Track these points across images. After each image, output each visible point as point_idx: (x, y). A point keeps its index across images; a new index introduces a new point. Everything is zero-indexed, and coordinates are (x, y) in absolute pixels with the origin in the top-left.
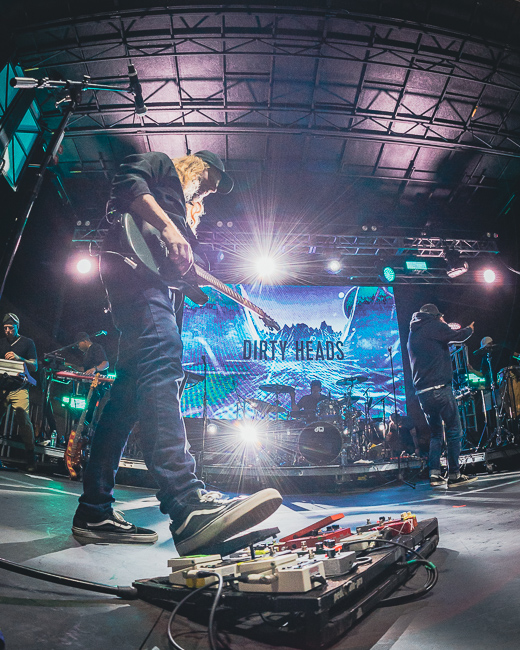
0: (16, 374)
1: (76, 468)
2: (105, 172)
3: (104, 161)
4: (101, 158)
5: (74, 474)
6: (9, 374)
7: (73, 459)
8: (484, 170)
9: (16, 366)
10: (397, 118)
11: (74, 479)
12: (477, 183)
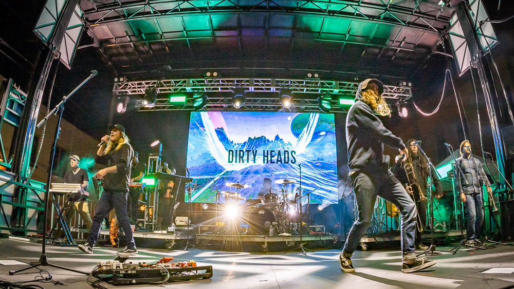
0: (76, 192)
1: (116, 240)
2: (131, 44)
3: (129, 36)
4: (127, 35)
5: (114, 244)
6: (73, 192)
7: (114, 235)
8: (405, 38)
9: (77, 187)
10: (361, 5)
11: (115, 247)
12: (399, 46)
